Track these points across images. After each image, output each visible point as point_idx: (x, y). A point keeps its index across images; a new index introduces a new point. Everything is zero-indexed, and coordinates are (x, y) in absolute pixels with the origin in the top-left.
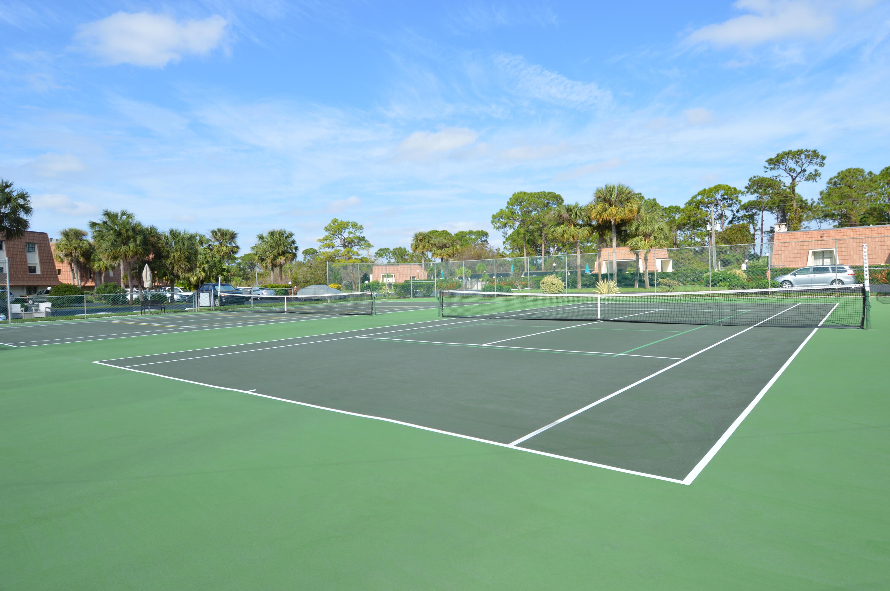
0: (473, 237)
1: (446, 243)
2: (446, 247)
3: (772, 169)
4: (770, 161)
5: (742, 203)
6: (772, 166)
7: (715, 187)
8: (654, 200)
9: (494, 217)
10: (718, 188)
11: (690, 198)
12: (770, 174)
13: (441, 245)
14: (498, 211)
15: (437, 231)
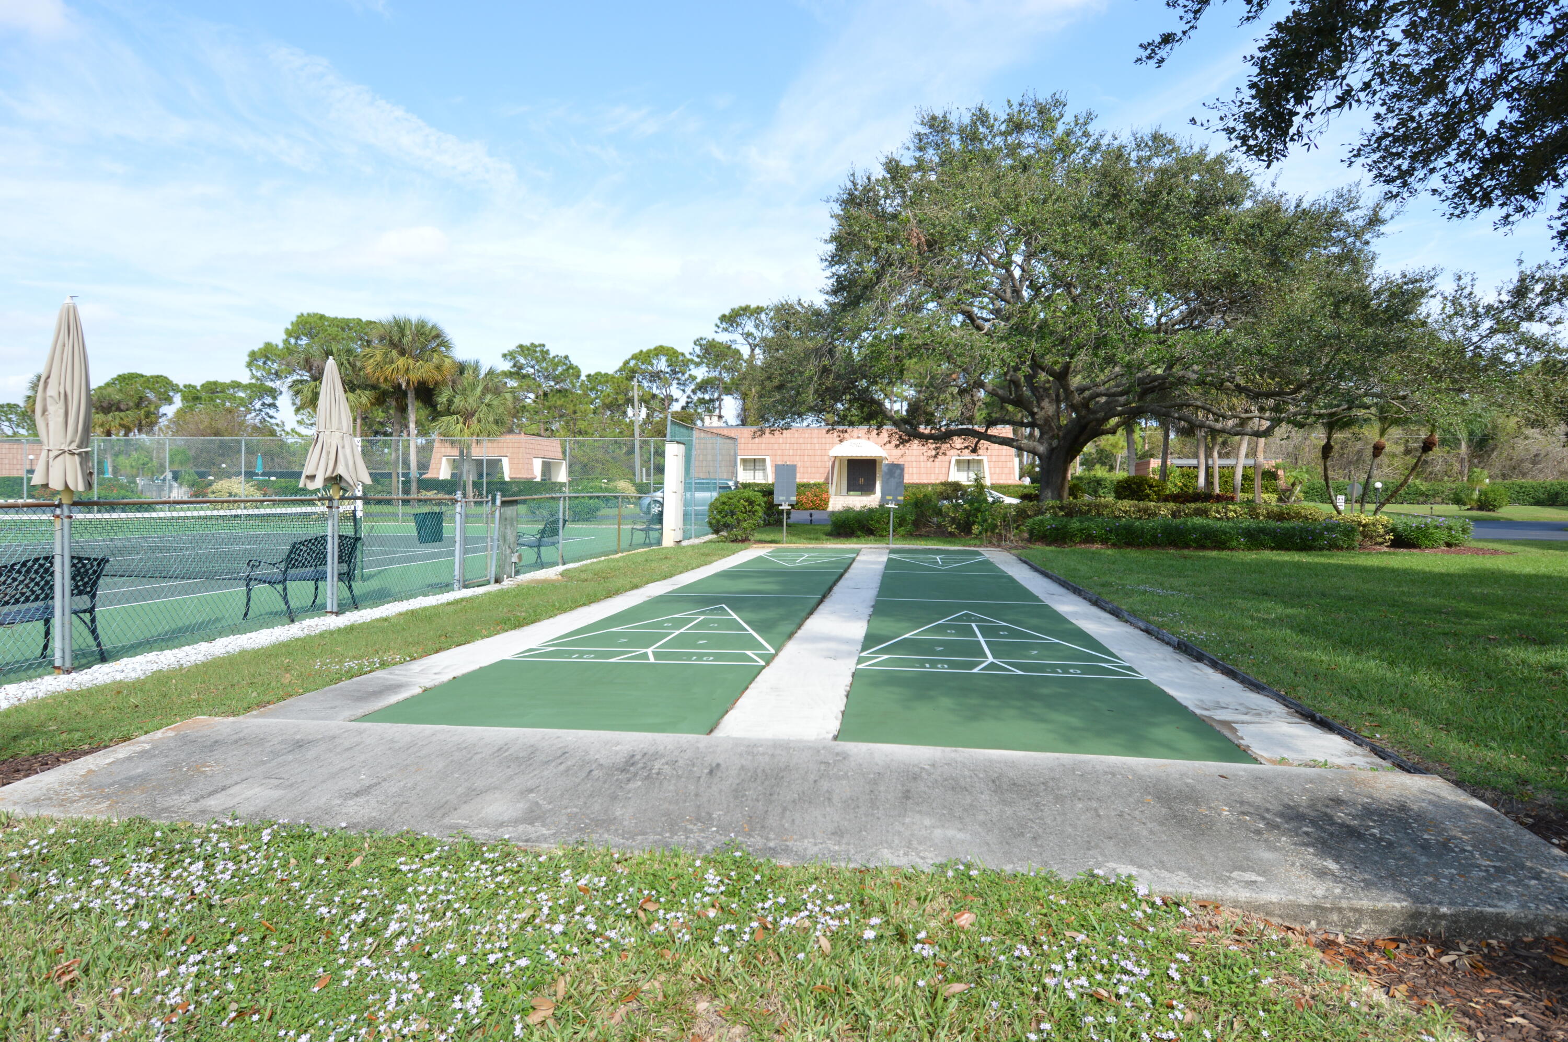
0: (241, 394)
1: (119, 402)
2: (119, 409)
3: (726, 330)
4: (723, 318)
5: (699, 380)
6: (724, 325)
7: (656, 349)
8: (566, 357)
9: (253, 356)
10: (660, 351)
11: (621, 364)
12: (723, 338)
13: (105, 405)
14: (261, 346)
15: (142, 376)
